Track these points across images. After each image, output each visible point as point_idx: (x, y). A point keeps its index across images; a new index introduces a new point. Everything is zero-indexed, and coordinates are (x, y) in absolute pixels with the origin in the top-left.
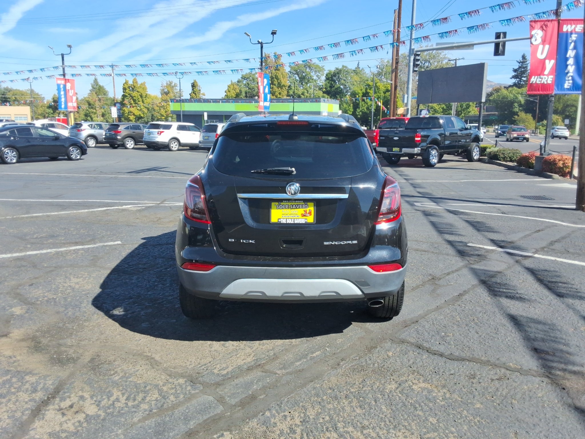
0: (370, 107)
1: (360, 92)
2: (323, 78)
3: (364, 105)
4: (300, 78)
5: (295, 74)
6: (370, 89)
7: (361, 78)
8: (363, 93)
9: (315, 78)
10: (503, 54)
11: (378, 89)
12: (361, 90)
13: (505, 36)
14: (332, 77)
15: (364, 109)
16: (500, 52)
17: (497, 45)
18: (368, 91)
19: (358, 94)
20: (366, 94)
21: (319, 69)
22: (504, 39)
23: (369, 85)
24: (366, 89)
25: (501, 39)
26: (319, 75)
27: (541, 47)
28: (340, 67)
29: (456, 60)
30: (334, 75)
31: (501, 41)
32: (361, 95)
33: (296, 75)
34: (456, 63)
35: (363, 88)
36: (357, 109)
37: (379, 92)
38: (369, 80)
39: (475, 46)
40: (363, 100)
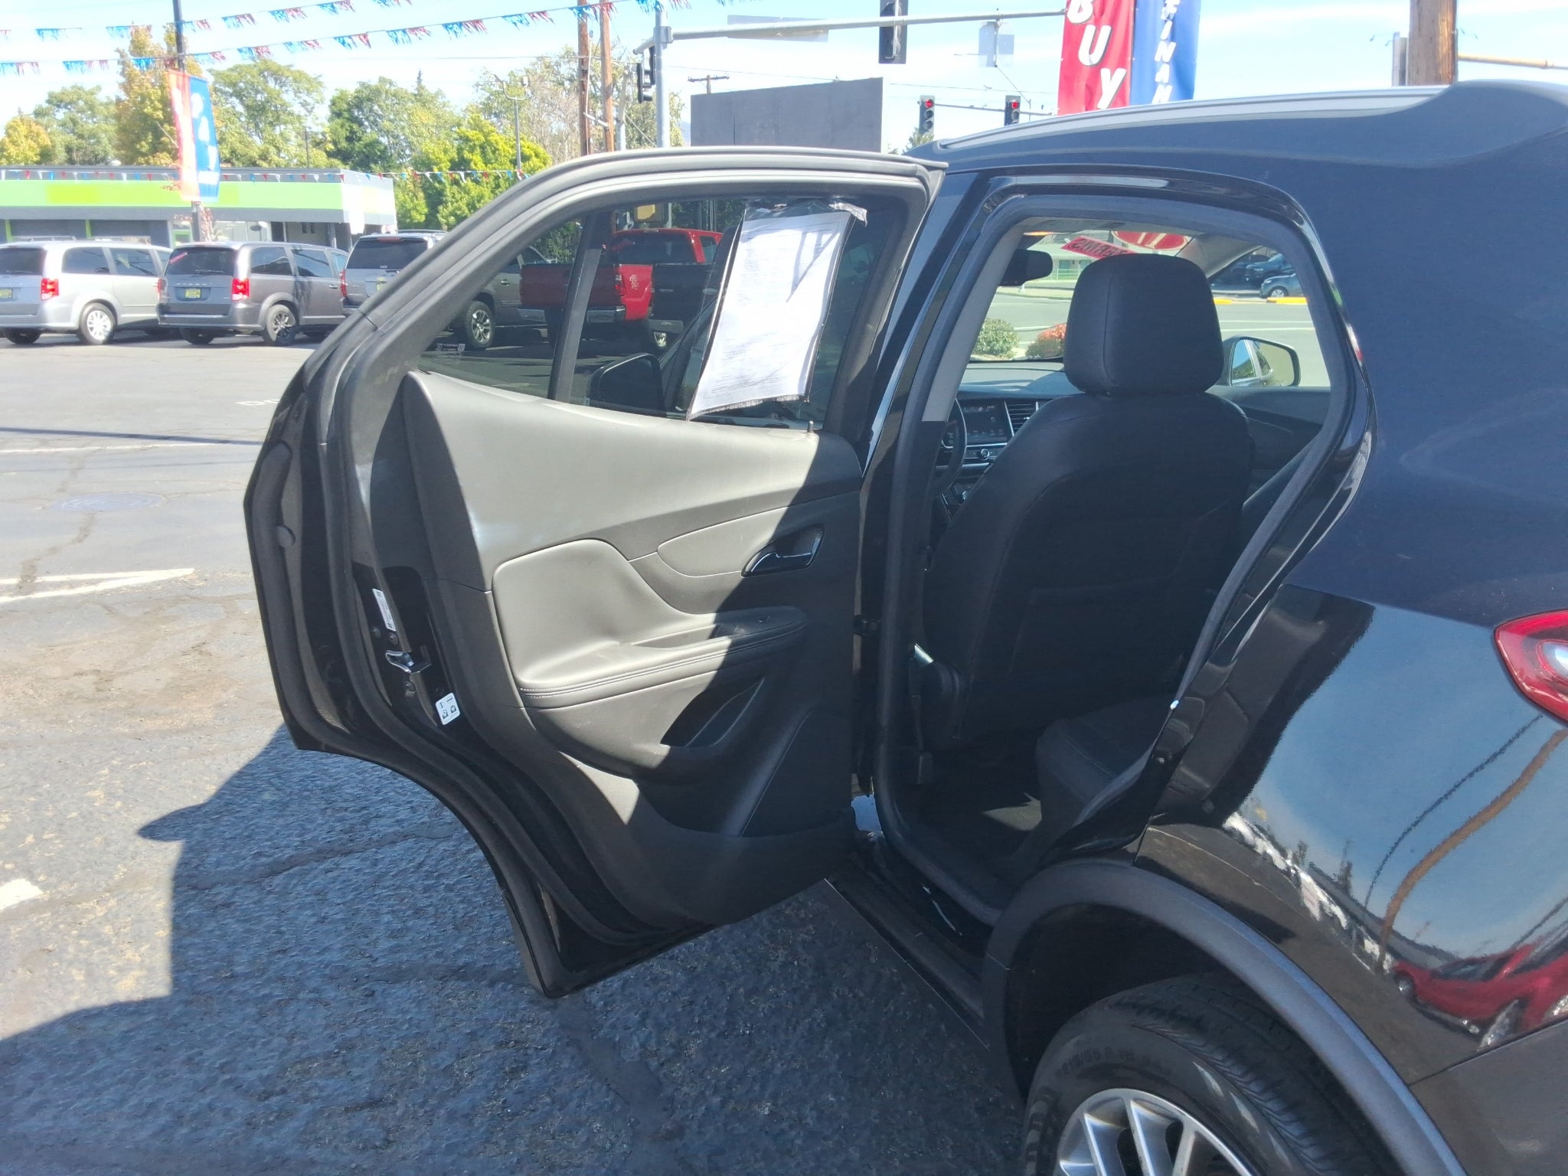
0: (479, 201)
1: (442, 156)
2: (323, 112)
3: (458, 196)
4: (248, 107)
5: (231, 95)
6: (472, 150)
7: (438, 117)
8: (451, 161)
9: (297, 109)
10: (902, 60)
11: (494, 152)
12: (446, 151)
13: (904, 12)
14: (349, 110)
15: (459, 209)
16: (894, 53)
17: (886, 33)
18: (467, 155)
19: (436, 164)
20: (460, 164)
21: (306, 83)
22: (905, 18)
23: (467, 140)
24: (460, 150)
25: (897, 18)
26: (309, 100)
27: (1090, 30)
28: (374, 82)
29: (708, 79)
30: (359, 102)
31: (898, 23)
32: (446, 165)
33: (234, 99)
34: (708, 87)
35: (449, 146)
36: (441, 208)
37: (497, 160)
38: (465, 123)
39: (830, 31)
40: (456, 182)
